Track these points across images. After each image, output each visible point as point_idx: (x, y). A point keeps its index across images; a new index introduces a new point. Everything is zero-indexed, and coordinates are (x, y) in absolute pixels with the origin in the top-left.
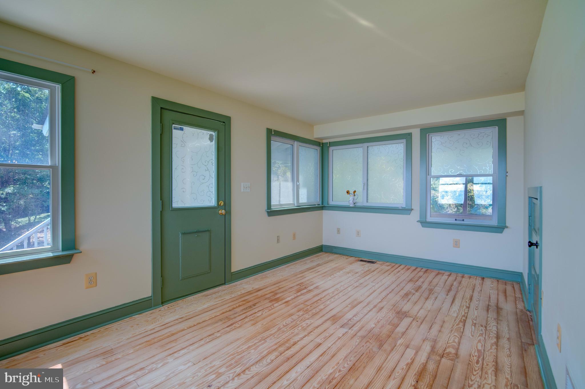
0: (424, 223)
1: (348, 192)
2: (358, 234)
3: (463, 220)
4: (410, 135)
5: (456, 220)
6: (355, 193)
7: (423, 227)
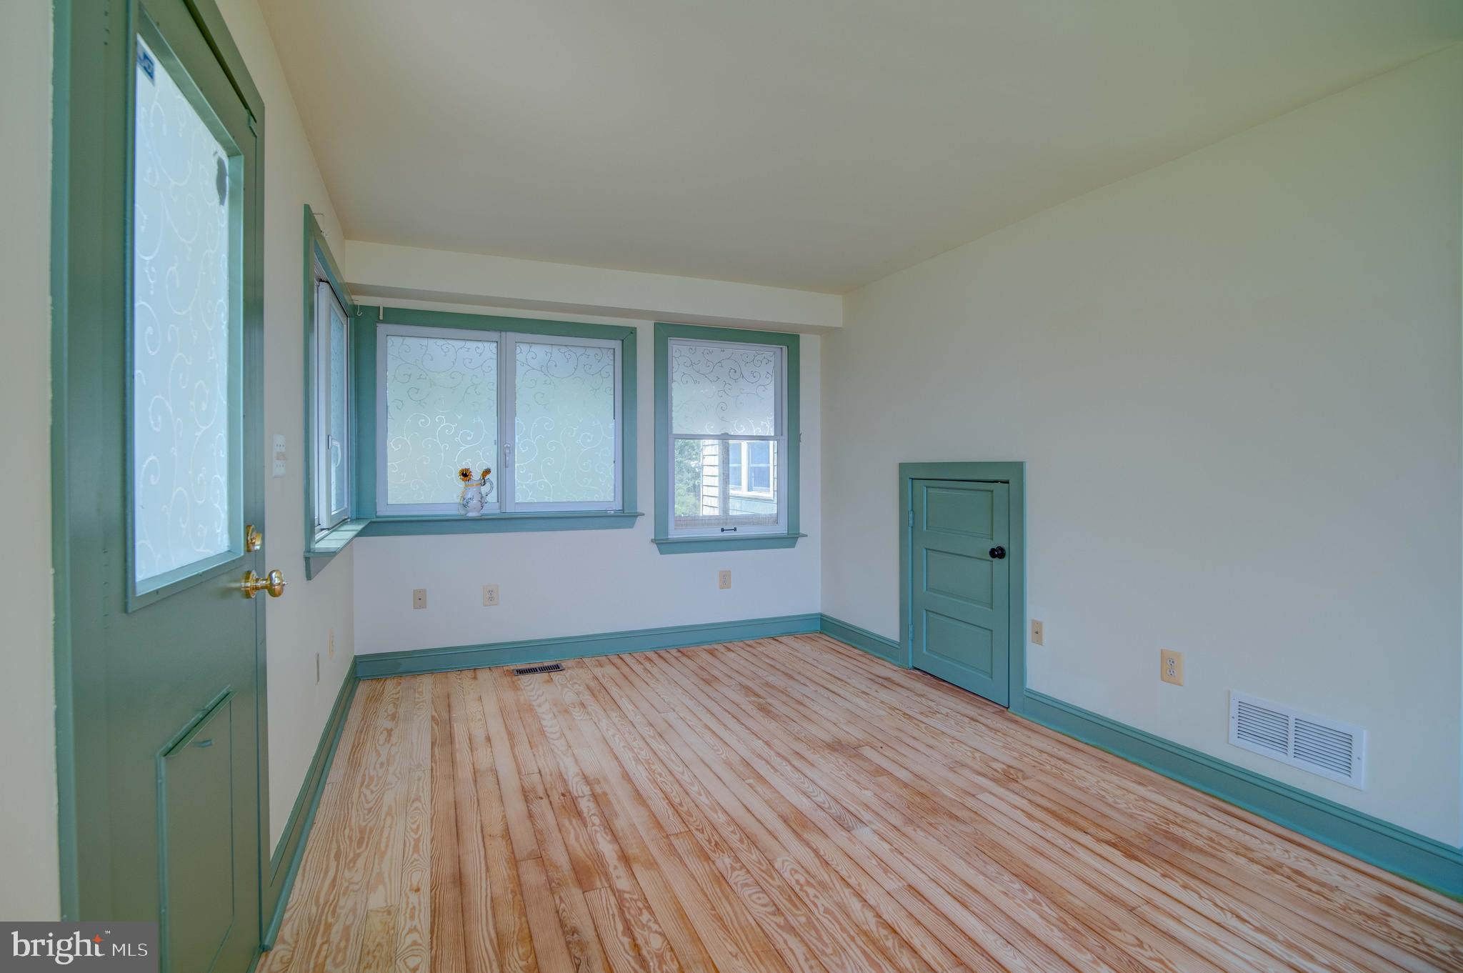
0: (665, 544)
1: (465, 474)
2: (491, 599)
3: (735, 530)
4: (633, 331)
5: (723, 530)
6: (488, 477)
7: (662, 553)
